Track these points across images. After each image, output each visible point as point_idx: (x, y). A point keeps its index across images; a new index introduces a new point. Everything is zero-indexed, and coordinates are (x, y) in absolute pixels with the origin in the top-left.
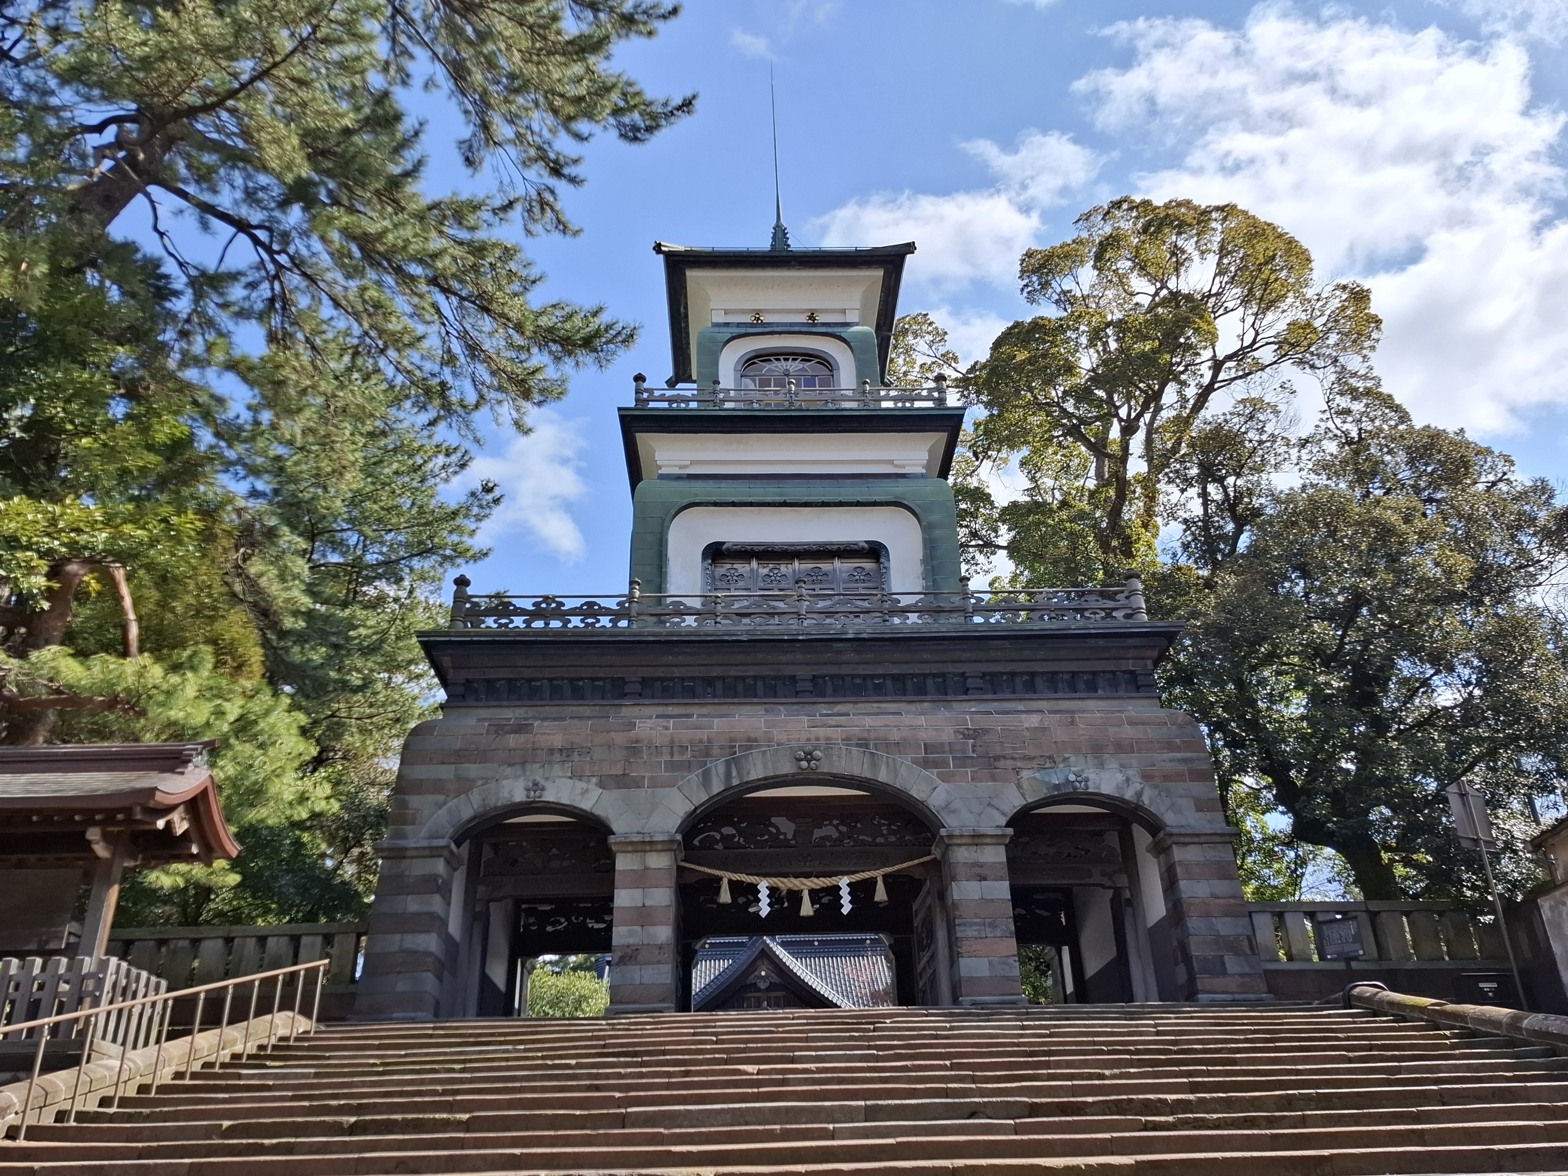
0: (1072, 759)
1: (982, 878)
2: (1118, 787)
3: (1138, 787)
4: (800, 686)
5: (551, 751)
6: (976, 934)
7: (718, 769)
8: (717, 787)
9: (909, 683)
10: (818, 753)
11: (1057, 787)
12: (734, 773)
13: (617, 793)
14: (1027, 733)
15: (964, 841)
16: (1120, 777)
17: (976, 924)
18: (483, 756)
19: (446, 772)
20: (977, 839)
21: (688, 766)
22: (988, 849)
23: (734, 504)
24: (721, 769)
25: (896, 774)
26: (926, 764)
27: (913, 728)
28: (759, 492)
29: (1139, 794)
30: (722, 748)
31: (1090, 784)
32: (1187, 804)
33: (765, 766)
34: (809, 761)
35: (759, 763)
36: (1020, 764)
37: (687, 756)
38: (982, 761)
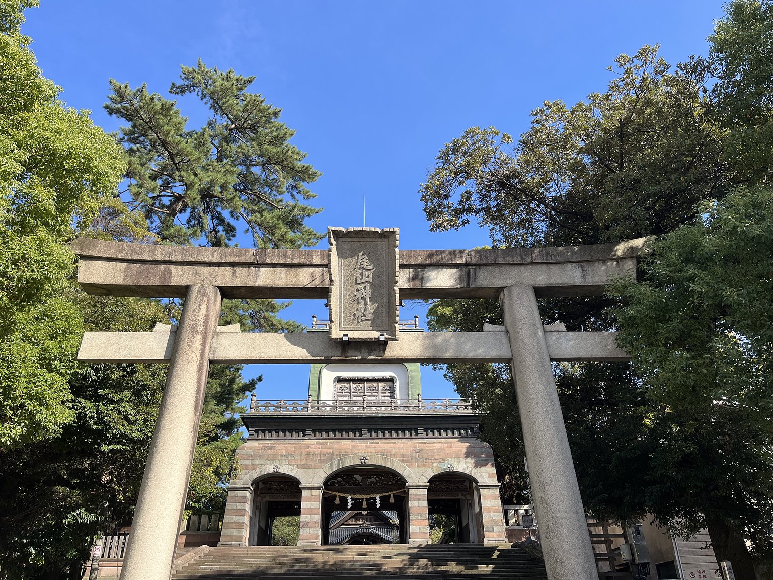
0: (450, 459)
1: (419, 500)
2: (464, 469)
3: (470, 469)
4: (363, 433)
5: (282, 455)
6: (416, 518)
8: (335, 469)
10: (368, 457)
11: (444, 469)
12: (341, 464)
13: (302, 471)
14: (436, 450)
15: (413, 488)
16: (465, 466)
17: (415, 515)
18: (261, 457)
19: (248, 462)
20: (418, 487)
21: (326, 461)
22: (421, 490)
24: (336, 462)
26: (402, 461)
27: (399, 448)
29: (471, 472)
30: (337, 455)
31: (455, 468)
32: (485, 475)
33: (350, 461)
34: (365, 460)
35: (349, 461)
36: (433, 461)
37: (325, 458)
38: (421, 460)
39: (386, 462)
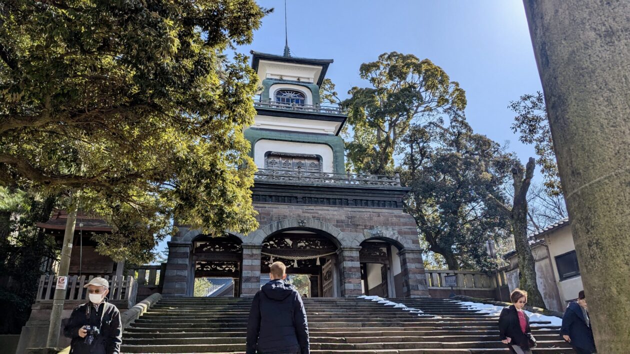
0: (379, 227)
1: (352, 261)
2: (391, 235)
3: (397, 236)
4: (299, 200)
6: (350, 277)
7: (275, 224)
8: (274, 230)
9: (331, 201)
10: (305, 221)
11: (374, 235)
12: (280, 225)
14: (366, 218)
15: (347, 249)
16: (392, 233)
20: (351, 249)
21: (266, 223)
22: (354, 252)
23: (276, 140)
25: (328, 228)
26: (337, 226)
27: (333, 215)
28: (283, 136)
29: (397, 238)
30: (276, 218)
31: (383, 234)
32: (410, 241)
34: (302, 223)
35: (287, 223)
36: (364, 227)
37: (265, 220)
38: (353, 226)
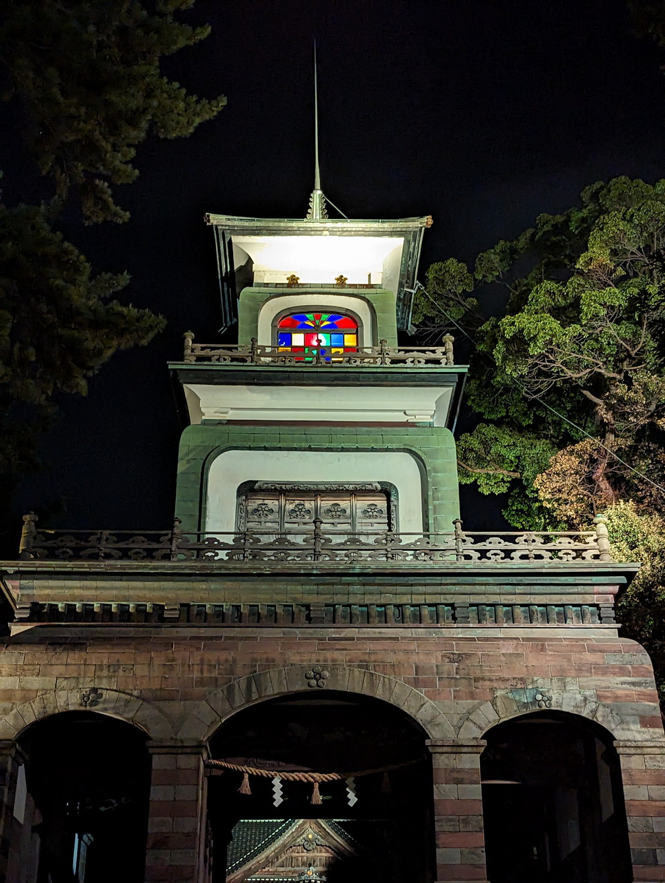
0: (541, 681)
1: (459, 781)
2: (577, 706)
3: (594, 706)
4: (313, 613)
5: (100, 666)
6: (451, 829)
7: (241, 686)
8: (240, 703)
9: (407, 612)
10: (327, 674)
11: (525, 705)
12: (254, 689)
13: (153, 706)
14: (503, 658)
15: (445, 749)
16: (579, 698)
17: (451, 820)
20: (457, 748)
22: (467, 757)
24: (244, 686)
25: (391, 691)
26: (416, 683)
27: (407, 652)
29: (594, 712)
30: (244, 666)
31: (553, 702)
32: (634, 721)
33: (280, 683)
34: (317, 680)
35: (275, 681)
36: (495, 685)
37: (215, 674)
38: (463, 681)
39: (372, 685)
